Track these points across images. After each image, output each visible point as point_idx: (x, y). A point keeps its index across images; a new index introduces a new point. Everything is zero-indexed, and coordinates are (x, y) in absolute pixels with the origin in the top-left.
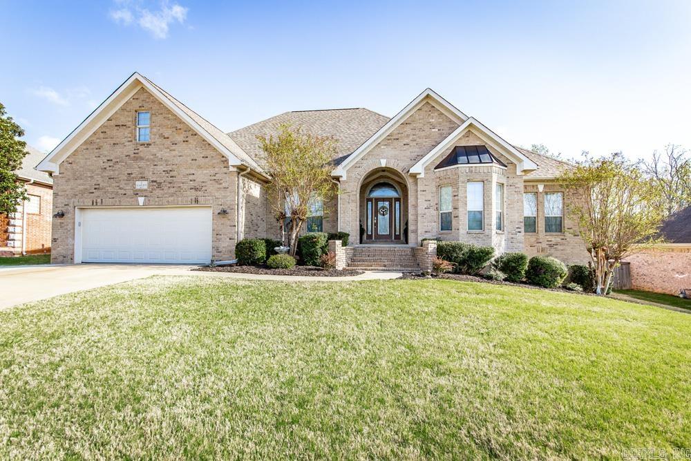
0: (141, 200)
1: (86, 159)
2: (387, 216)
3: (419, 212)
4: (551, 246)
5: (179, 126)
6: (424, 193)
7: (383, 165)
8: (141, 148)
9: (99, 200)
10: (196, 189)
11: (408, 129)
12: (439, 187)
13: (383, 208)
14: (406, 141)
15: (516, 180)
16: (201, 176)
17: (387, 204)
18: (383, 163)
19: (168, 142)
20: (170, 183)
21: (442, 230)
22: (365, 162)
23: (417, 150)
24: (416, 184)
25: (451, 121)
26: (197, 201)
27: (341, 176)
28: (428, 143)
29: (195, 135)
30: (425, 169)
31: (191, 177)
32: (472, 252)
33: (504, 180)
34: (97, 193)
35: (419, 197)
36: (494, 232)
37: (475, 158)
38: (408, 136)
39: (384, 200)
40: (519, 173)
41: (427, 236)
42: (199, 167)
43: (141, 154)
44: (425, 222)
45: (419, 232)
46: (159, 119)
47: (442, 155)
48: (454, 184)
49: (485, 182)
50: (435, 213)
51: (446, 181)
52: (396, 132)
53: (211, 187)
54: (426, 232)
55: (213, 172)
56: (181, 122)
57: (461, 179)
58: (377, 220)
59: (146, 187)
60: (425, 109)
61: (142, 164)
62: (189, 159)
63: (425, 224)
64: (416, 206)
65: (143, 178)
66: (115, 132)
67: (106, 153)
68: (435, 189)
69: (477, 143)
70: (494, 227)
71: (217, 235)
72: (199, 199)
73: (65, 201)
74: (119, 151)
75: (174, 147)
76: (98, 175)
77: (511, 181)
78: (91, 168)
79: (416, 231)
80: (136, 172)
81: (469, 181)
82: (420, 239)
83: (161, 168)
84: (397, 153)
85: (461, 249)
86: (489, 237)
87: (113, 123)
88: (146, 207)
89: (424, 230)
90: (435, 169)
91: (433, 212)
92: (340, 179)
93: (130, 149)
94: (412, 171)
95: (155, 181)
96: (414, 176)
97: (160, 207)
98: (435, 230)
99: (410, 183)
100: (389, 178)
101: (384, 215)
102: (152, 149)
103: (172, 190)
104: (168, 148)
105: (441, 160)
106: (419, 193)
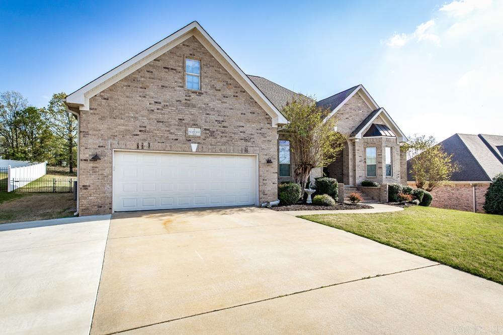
0: (194, 147)
1: (127, 97)
3: (356, 164)
5: (230, 81)
6: (359, 151)
7: (336, 131)
8: (193, 96)
9: (146, 144)
10: (246, 140)
12: (366, 148)
14: (347, 116)
15: (397, 147)
16: (250, 128)
18: (336, 129)
19: (219, 94)
20: (223, 133)
21: (368, 175)
23: (353, 123)
26: (246, 151)
29: (244, 92)
31: (241, 129)
34: (142, 136)
35: (356, 154)
38: (348, 113)
41: (360, 179)
42: (248, 121)
43: (193, 102)
44: (360, 171)
45: (357, 175)
46: (210, 71)
47: (367, 128)
48: (379, 148)
51: (372, 145)
52: (342, 109)
53: (258, 139)
54: (360, 177)
55: (259, 127)
56: (231, 78)
57: (383, 145)
59: (199, 134)
60: (356, 97)
61: (194, 111)
62: (239, 113)
65: (195, 125)
66: (163, 73)
67: (152, 94)
68: (363, 149)
69: (381, 123)
71: (262, 180)
72: (249, 148)
73: (100, 142)
74: (167, 95)
75: (225, 100)
76: (143, 116)
78: (135, 108)
79: (354, 176)
80: (188, 118)
81: (386, 146)
82: (357, 182)
83: (214, 117)
84: (342, 123)
87: (159, 64)
88: (200, 152)
90: (363, 137)
91: (362, 163)
93: (181, 94)
94: (357, 137)
95: (208, 130)
97: (214, 153)
98: (364, 176)
99: (350, 144)
102: (205, 99)
103: (224, 139)
104: (220, 100)
105: (366, 131)
106: (356, 151)
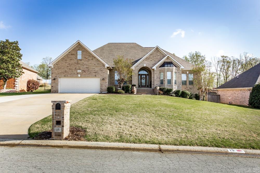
0: (79, 75)
1: (62, 63)
2: (145, 80)
3: (155, 79)
4: (190, 89)
5: (90, 55)
8: (79, 61)
9: (66, 75)
10: (95, 73)
11: (152, 56)
12: (160, 72)
13: (144, 77)
14: (151, 60)
15: (180, 71)
16: (97, 69)
17: (144, 76)
18: (145, 65)
19: (87, 60)
20: (88, 71)
21: (161, 84)
22: (140, 65)
23: (154, 62)
24: (154, 71)
25: (163, 54)
26: (96, 76)
28: (157, 60)
29: (95, 58)
30: (156, 68)
31: (94, 69)
32: (168, 89)
33: (176, 71)
34: (65, 73)
36: (174, 85)
37: (169, 65)
38: (152, 58)
40: (180, 69)
41: (157, 86)
42: (96, 67)
43: (79, 63)
44: (156, 82)
45: (155, 85)
46: (84, 53)
47: (161, 64)
48: (164, 72)
49: (172, 72)
50: (159, 79)
51: (162, 71)
52: (148, 57)
53: (100, 72)
54: (157, 84)
55: (100, 68)
56: (91, 54)
57: (165, 71)
58: (142, 81)
59: (81, 72)
60: (156, 51)
61: (79, 65)
62: (93, 64)
64: (154, 77)
65: (80, 69)
66: (71, 56)
67: (68, 62)
68: (159, 73)
69: (170, 61)
70: (174, 83)
71: (101, 85)
72: (96, 75)
73: (56, 75)
74: (72, 62)
75: (89, 61)
76: (66, 68)
77: (178, 72)
78: (64, 66)
79: (154, 84)
80: (77, 68)
81: (167, 71)
82: (155, 87)
83: (85, 67)
84: (149, 63)
85: (165, 89)
86: (172, 86)
87: (70, 53)
88: (81, 77)
90: (159, 68)
92: (133, 70)
93: (76, 61)
94: (153, 68)
95: (83, 70)
97: (85, 77)
98: (159, 84)
99: (152, 71)
101: (144, 79)
102: (82, 61)
103: (88, 73)
104: (87, 61)
106: (155, 74)
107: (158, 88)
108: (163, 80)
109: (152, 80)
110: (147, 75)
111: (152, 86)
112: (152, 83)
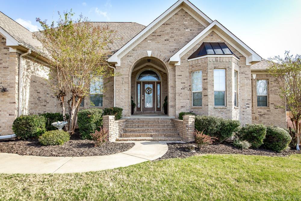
2: (151, 95)
3: (177, 92)
4: (261, 115)
6: (180, 77)
7: (149, 55)
11: (168, 29)
12: (192, 72)
13: (149, 88)
14: (167, 37)
15: (246, 69)
17: (151, 86)
18: (149, 54)
21: (194, 105)
22: (135, 52)
23: (175, 45)
24: (174, 70)
25: (199, 24)
27: (117, 63)
28: (183, 39)
30: (181, 59)
33: (238, 69)
35: (177, 80)
36: (233, 107)
37: (219, 51)
38: (168, 34)
39: (149, 83)
40: (247, 64)
41: (183, 110)
44: (181, 100)
45: (177, 106)
47: (193, 49)
48: (205, 71)
49: (227, 69)
50: (188, 92)
51: (197, 68)
52: (159, 30)
54: (182, 107)
57: (209, 67)
58: (144, 97)
60: (180, 14)
63: (182, 101)
64: (174, 87)
68: (188, 74)
69: (219, 41)
77: (242, 70)
79: (174, 106)
81: (215, 68)
82: (178, 113)
84: (160, 46)
89: (180, 106)
90: (189, 59)
91: (187, 91)
92: (116, 65)
94: (172, 59)
96: (173, 64)
98: (189, 105)
99: (169, 68)
100: (152, 67)
101: (149, 93)
105: (193, 52)
106: (177, 77)
107: (191, 120)
108: (201, 93)
109: (170, 96)
110: (158, 83)
111: (170, 110)
112: (170, 103)
